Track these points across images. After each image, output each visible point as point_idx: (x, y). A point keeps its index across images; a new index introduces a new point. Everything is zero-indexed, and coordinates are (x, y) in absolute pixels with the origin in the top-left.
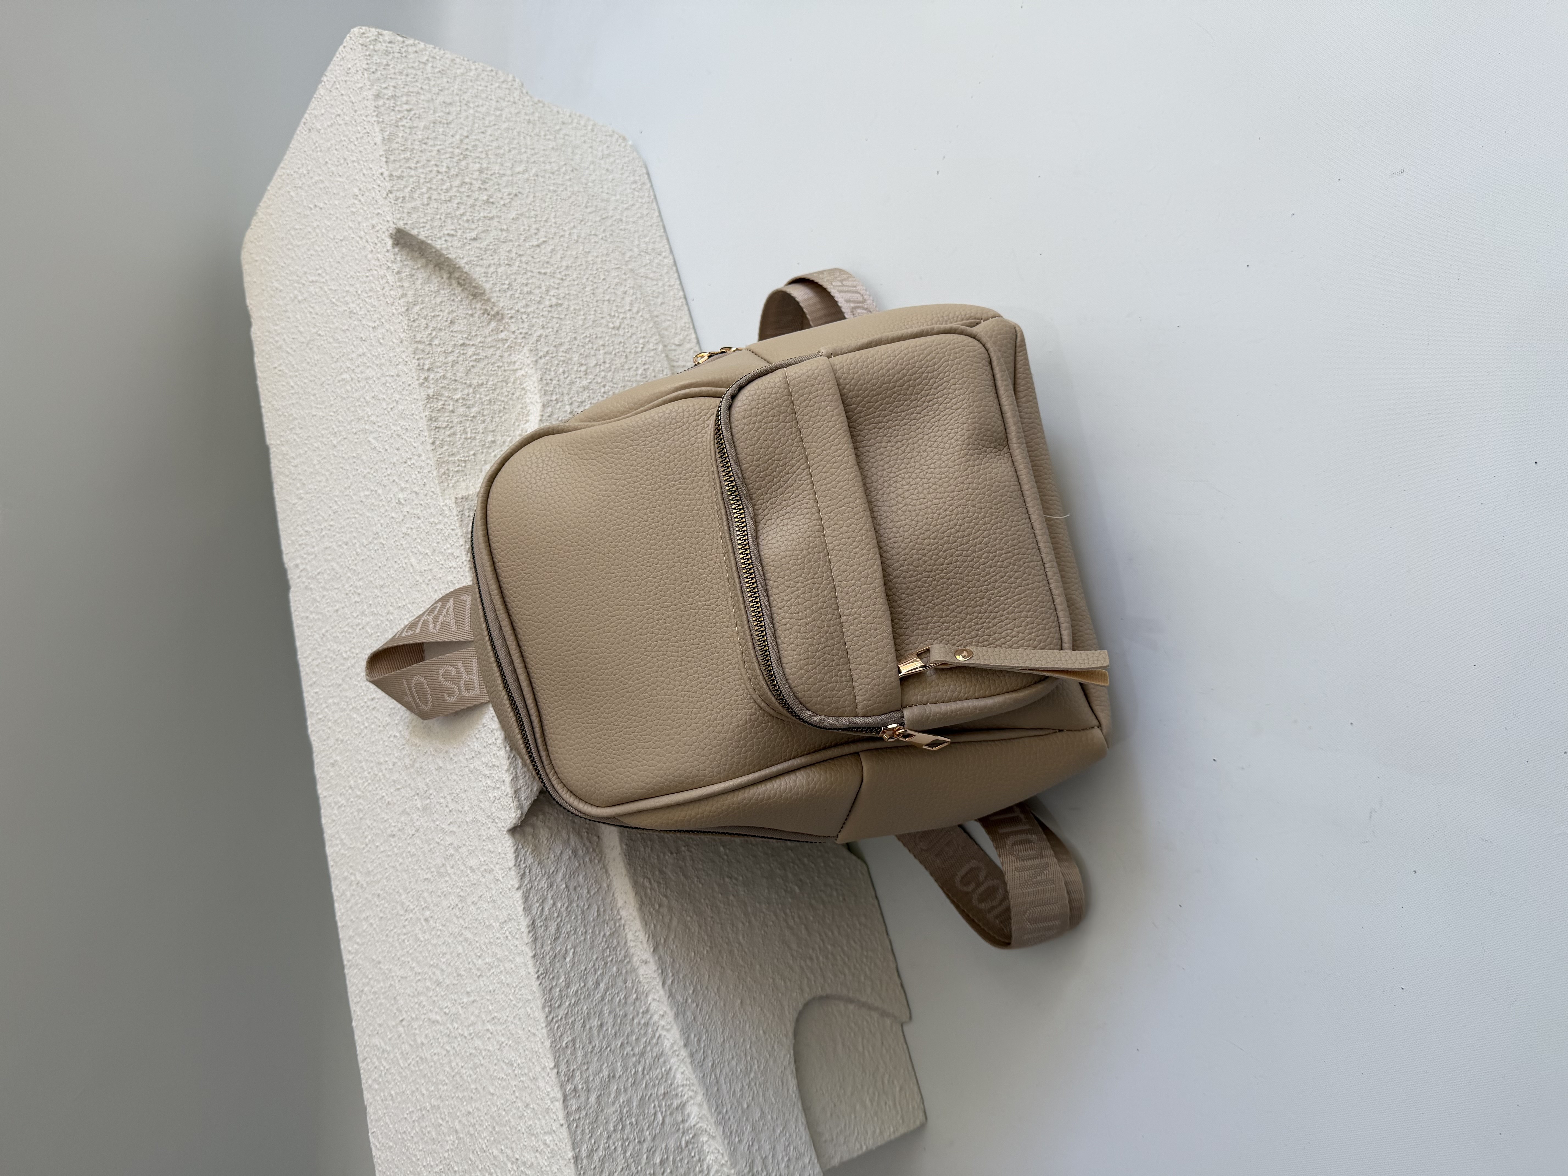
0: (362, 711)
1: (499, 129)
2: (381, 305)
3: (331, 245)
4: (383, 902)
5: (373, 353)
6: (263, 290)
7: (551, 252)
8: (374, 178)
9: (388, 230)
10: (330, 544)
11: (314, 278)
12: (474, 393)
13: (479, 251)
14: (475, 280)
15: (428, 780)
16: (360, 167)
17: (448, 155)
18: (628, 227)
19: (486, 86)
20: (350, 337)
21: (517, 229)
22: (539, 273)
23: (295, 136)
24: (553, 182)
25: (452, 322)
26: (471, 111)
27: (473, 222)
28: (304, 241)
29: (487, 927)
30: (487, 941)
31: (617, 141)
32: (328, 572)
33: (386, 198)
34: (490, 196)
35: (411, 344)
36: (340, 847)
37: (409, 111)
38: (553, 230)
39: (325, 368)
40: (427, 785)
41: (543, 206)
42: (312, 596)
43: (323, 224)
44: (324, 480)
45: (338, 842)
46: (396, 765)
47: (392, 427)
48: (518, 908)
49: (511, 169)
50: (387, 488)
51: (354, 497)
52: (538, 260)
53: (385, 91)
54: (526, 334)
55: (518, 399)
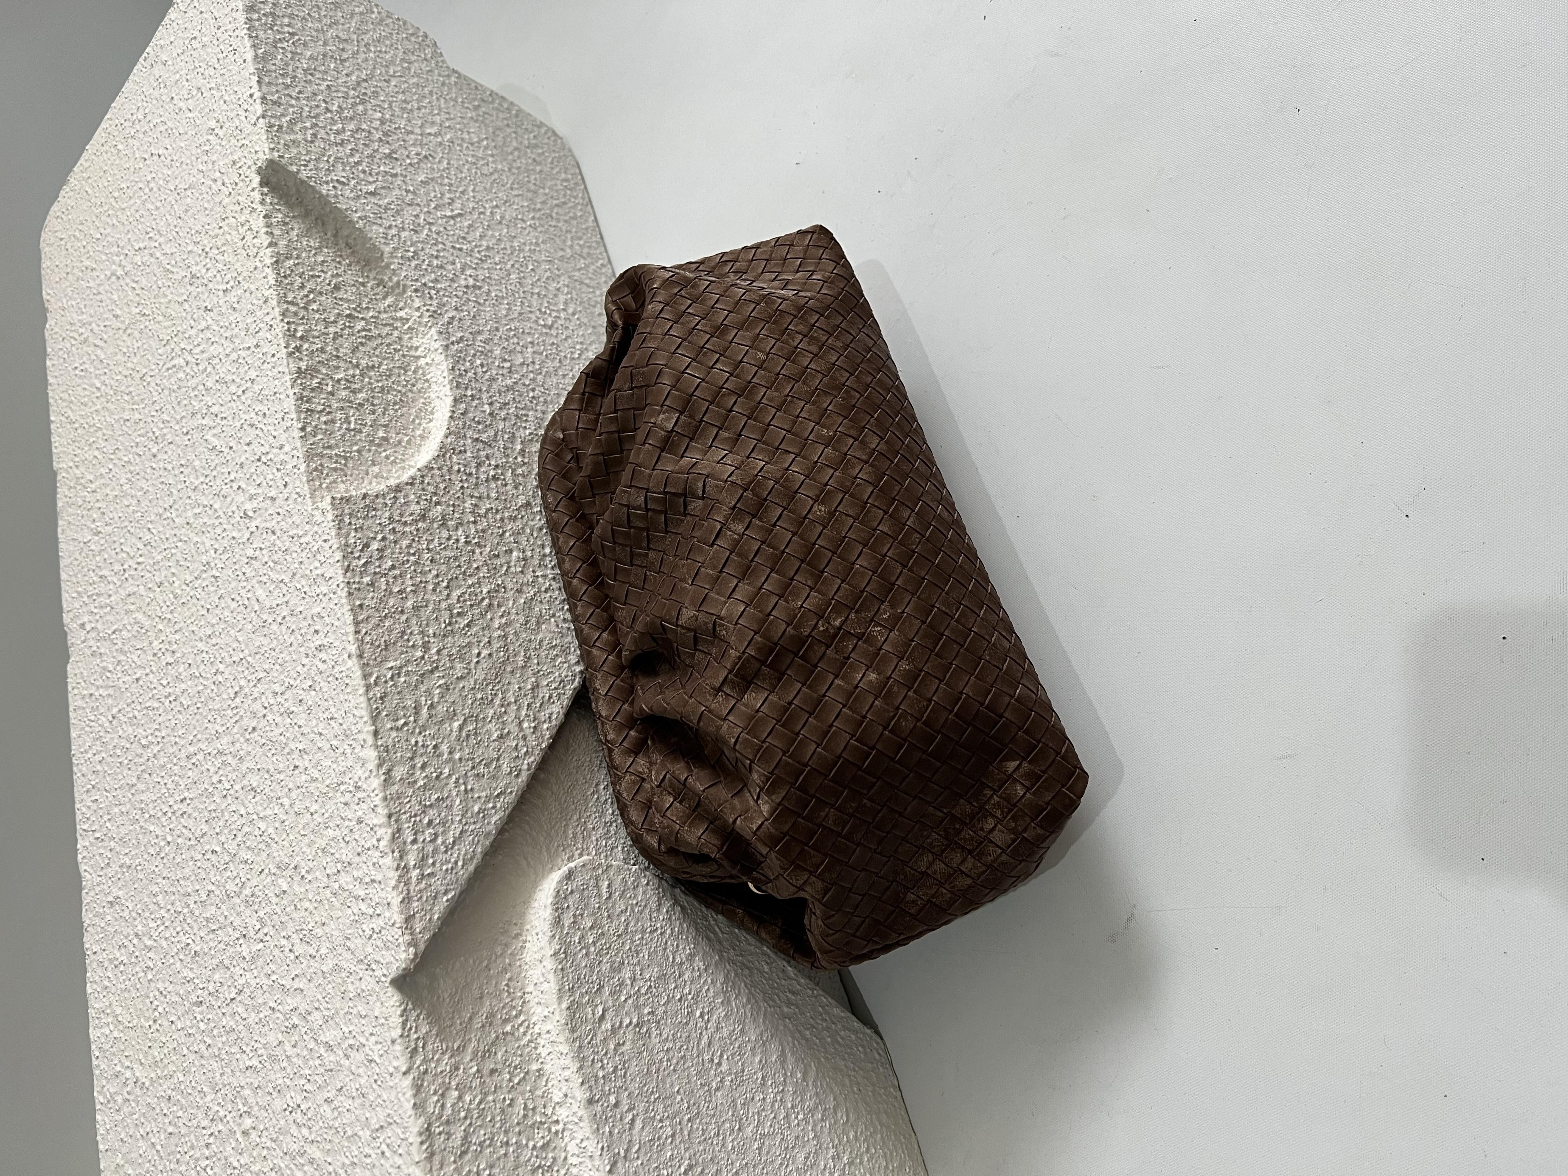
0: (163, 820)
1: (405, 82)
2: (238, 260)
3: (170, 198)
4: (175, 1108)
5: (222, 324)
6: (68, 273)
7: (469, 228)
8: (240, 103)
9: (255, 164)
10: (136, 589)
11: (142, 245)
12: (361, 375)
13: (376, 208)
14: (371, 239)
15: (261, 914)
16: (220, 94)
17: (340, 95)
18: (560, 225)
19: (391, 34)
20: (188, 309)
21: (427, 194)
22: (453, 247)
23: (131, 77)
24: (472, 153)
25: (337, 288)
26: (372, 55)
27: (370, 174)
28: (132, 202)
29: (349, 1138)
30: (347, 1162)
31: (545, 133)
32: (129, 628)
33: (255, 124)
34: (394, 151)
35: (279, 303)
36: (112, 1027)
37: (292, 34)
38: (471, 206)
39: (149, 356)
40: (260, 920)
41: (459, 176)
42: (101, 665)
43: (160, 176)
44: (134, 502)
45: (110, 1020)
46: (212, 895)
47: (243, 416)
48: (405, 1104)
49: (420, 127)
50: (229, 499)
51: (177, 520)
52: (452, 233)
53: (262, 6)
54: (435, 312)
55: (420, 392)
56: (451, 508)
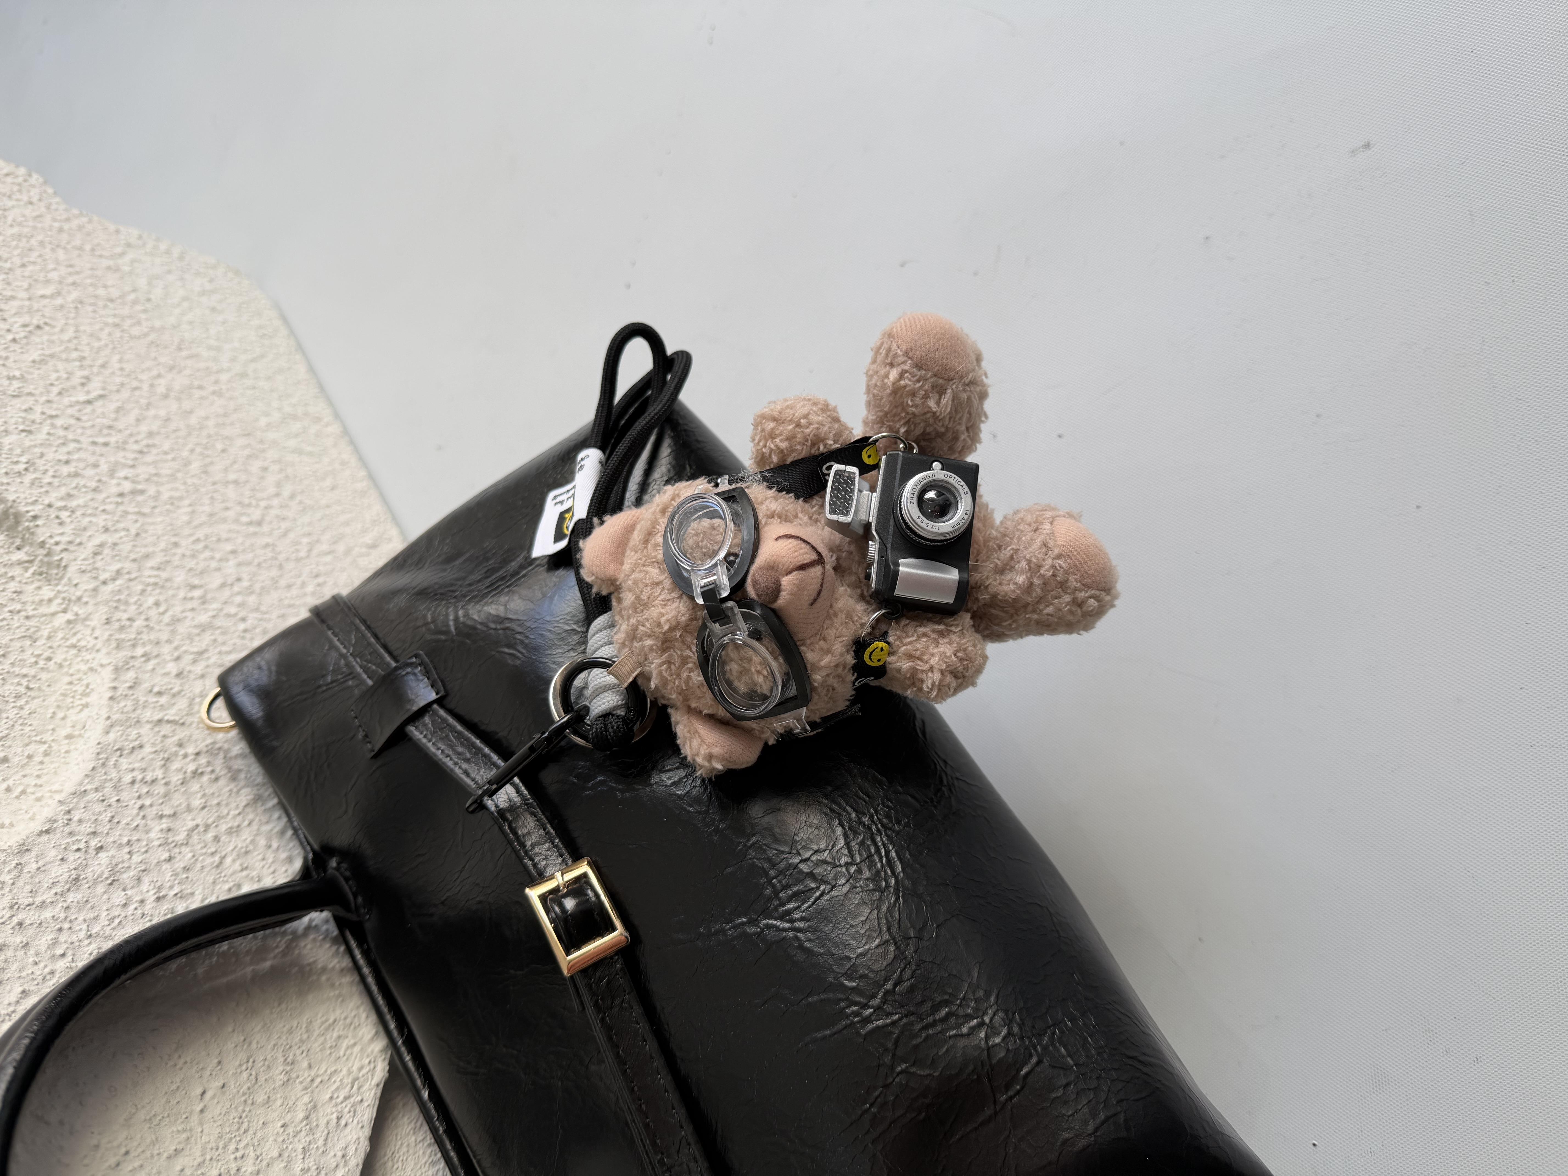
54: (70, 542)
55: (61, 666)
56: (127, 850)
